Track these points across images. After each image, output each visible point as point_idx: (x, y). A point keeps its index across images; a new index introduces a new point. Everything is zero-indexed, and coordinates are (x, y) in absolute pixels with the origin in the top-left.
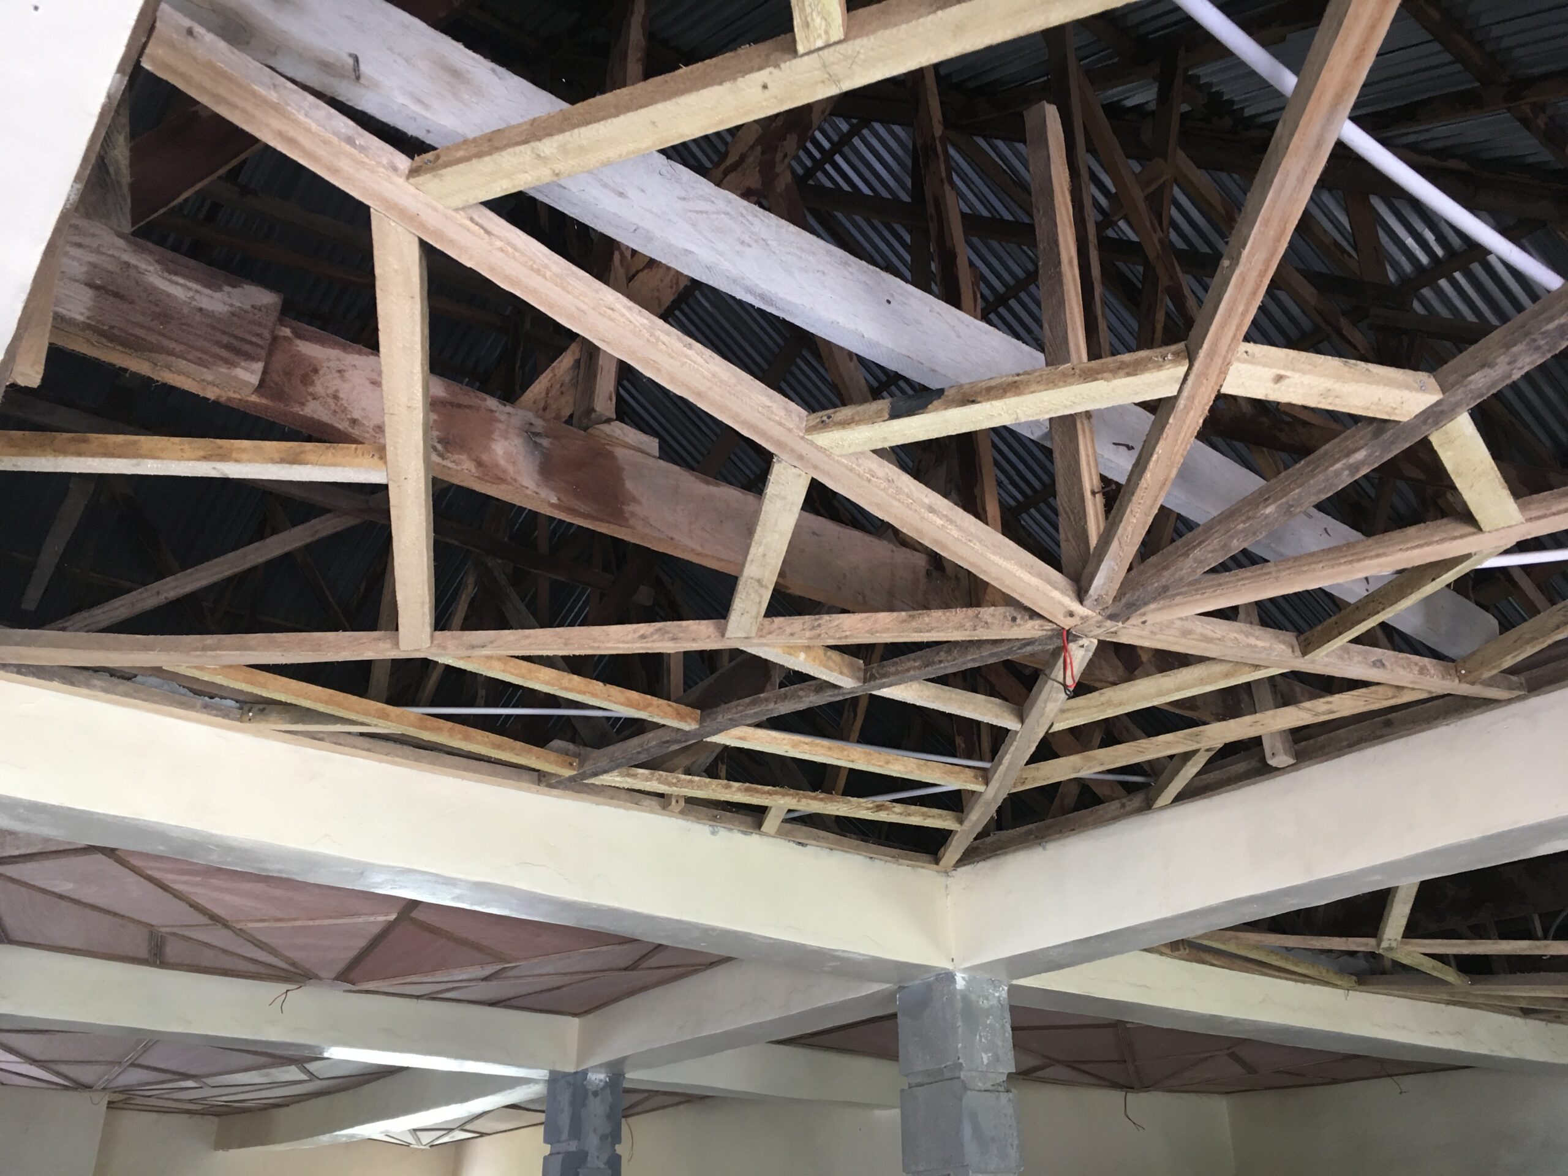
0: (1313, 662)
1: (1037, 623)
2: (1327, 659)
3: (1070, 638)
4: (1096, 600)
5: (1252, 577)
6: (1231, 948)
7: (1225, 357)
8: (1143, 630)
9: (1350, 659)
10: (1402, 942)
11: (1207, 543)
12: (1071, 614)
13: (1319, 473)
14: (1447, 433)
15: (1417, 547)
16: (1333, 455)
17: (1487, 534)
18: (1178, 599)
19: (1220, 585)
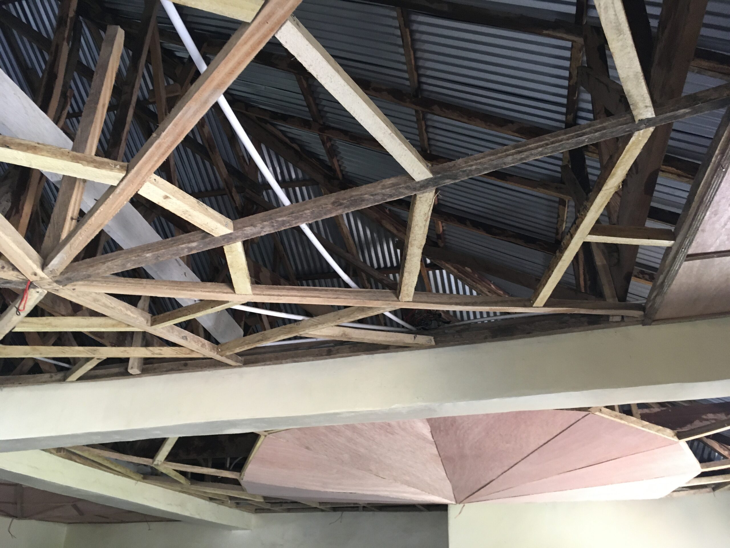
0: (155, 330)
1: (15, 273)
2: (161, 330)
3: (31, 286)
4: (51, 271)
5: (133, 283)
6: (85, 454)
7: (143, 178)
8: (73, 293)
9: (173, 332)
10: (164, 463)
11: (115, 261)
12: (35, 274)
13: (175, 246)
14: (231, 248)
15: (209, 292)
16: (183, 240)
17: (237, 295)
18: (95, 283)
19: (118, 282)
